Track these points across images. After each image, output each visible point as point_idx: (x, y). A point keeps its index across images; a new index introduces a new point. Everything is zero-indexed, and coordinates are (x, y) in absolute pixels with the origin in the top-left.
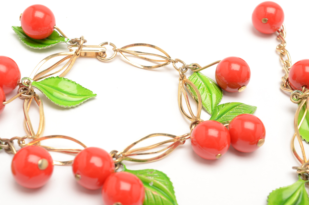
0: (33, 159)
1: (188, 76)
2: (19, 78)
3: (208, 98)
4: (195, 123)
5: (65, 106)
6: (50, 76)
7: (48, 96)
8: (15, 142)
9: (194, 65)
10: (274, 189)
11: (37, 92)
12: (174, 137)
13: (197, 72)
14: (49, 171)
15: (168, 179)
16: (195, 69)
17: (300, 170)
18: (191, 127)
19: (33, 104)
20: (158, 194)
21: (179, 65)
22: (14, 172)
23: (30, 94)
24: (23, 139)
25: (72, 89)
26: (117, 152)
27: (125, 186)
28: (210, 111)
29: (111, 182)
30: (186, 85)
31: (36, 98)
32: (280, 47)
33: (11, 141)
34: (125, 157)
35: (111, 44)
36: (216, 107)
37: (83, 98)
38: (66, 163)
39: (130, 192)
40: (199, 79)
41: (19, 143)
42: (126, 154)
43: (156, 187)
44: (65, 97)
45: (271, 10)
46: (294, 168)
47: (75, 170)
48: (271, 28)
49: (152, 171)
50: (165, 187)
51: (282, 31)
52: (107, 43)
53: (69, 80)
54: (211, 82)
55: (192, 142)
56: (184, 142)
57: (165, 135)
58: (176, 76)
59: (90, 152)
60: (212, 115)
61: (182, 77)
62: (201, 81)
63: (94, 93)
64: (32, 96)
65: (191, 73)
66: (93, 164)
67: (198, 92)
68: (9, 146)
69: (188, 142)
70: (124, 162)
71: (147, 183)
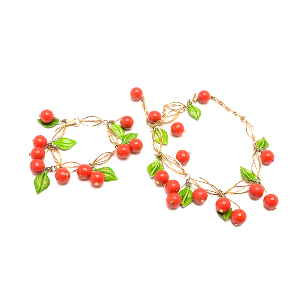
0: (63, 173)
1: (110, 126)
2: (47, 142)
3: (120, 134)
4: (117, 146)
5: (67, 149)
6: (58, 139)
7: (60, 147)
8: (53, 168)
9: (111, 121)
10: (149, 164)
11: (55, 146)
12: (110, 153)
13: (113, 123)
14: (69, 176)
15: (111, 169)
16: (112, 122)
17: (157, 155)
18: (115, 147)
19: (54, 151)
20: (109, 176)
21: (106, 122)
22: (57, 179)
23: (53, 148)
24: (56, 166)
25: (67, 141)
26: (91, 163)
27: (97, 176)
28: (121, 139)
29: (92, 176)
30: (110, 130)
31: (55, 148)
32: (143, 105)
33: (51, 167)
34: (95, 165)
35: (77, 119)
36: (123, 136)
37: (72, 144)
38: (74, 171)
39: (100, 178)
40: (115, 127)
41: (55, 168)
42: (94, 163)
43: (108, 173)
44: (66, 145)
45: (137, 91)
46: (155, 155)
47: (78, 174)
48: (139, 98)
49: (105, 168)
50: (111, 173)
51: (143, 98)
52: (76, 119)
53: (65, 138)
54: (119, 127)
55: (117, 153)
56: (114, 154)
57: (107, 153)
58: (106, 126)
59: (82, 166)
60: (123, 140)
61: (108, 127)
62: (116, 128)
63: (76, 141)
64: (54, 148)
65: (111, 124)
66: (84, 170)
67: (115, 133)
68: (51, 169)
69: (116, 153)
70: (94, 166)
71: (104, 172)
